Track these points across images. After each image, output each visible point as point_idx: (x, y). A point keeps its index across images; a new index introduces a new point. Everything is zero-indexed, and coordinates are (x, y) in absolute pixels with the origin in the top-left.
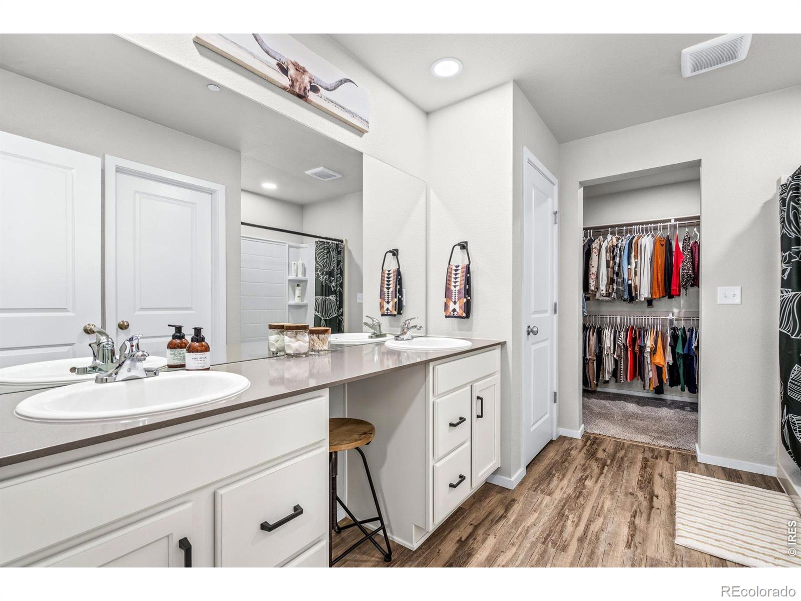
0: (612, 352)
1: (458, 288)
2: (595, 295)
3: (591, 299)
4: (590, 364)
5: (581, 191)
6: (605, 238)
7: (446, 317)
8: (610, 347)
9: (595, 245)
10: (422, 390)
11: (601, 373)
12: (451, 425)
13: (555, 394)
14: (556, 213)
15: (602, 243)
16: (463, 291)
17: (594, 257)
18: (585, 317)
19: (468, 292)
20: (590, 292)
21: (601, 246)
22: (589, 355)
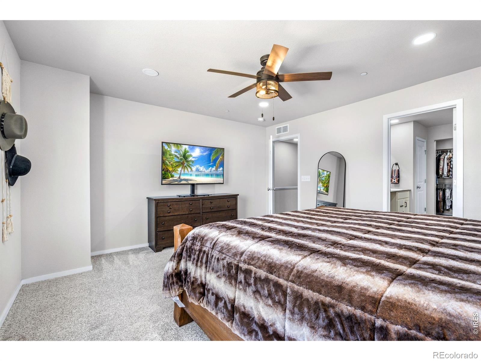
0: (450, 198)
1: (395, 176)
2: (442, 176)
3: (441, 178)
4: (440, 203)
5: (435, 143)
6: (447, 154)
7: (391, 183)
8: (449, 196)
9: (442, 157)
10: (394, 198)
11: (445, 206)
12: (401, 206)
13: (425, 208)
14: (425, 151)
15: (445, 156)
16: (397, 176)
17: (442, 162)
18: (437, 185)
19: (399, 177)
20: (439, 175)
21: (445, 157)
22: (439, 199)
